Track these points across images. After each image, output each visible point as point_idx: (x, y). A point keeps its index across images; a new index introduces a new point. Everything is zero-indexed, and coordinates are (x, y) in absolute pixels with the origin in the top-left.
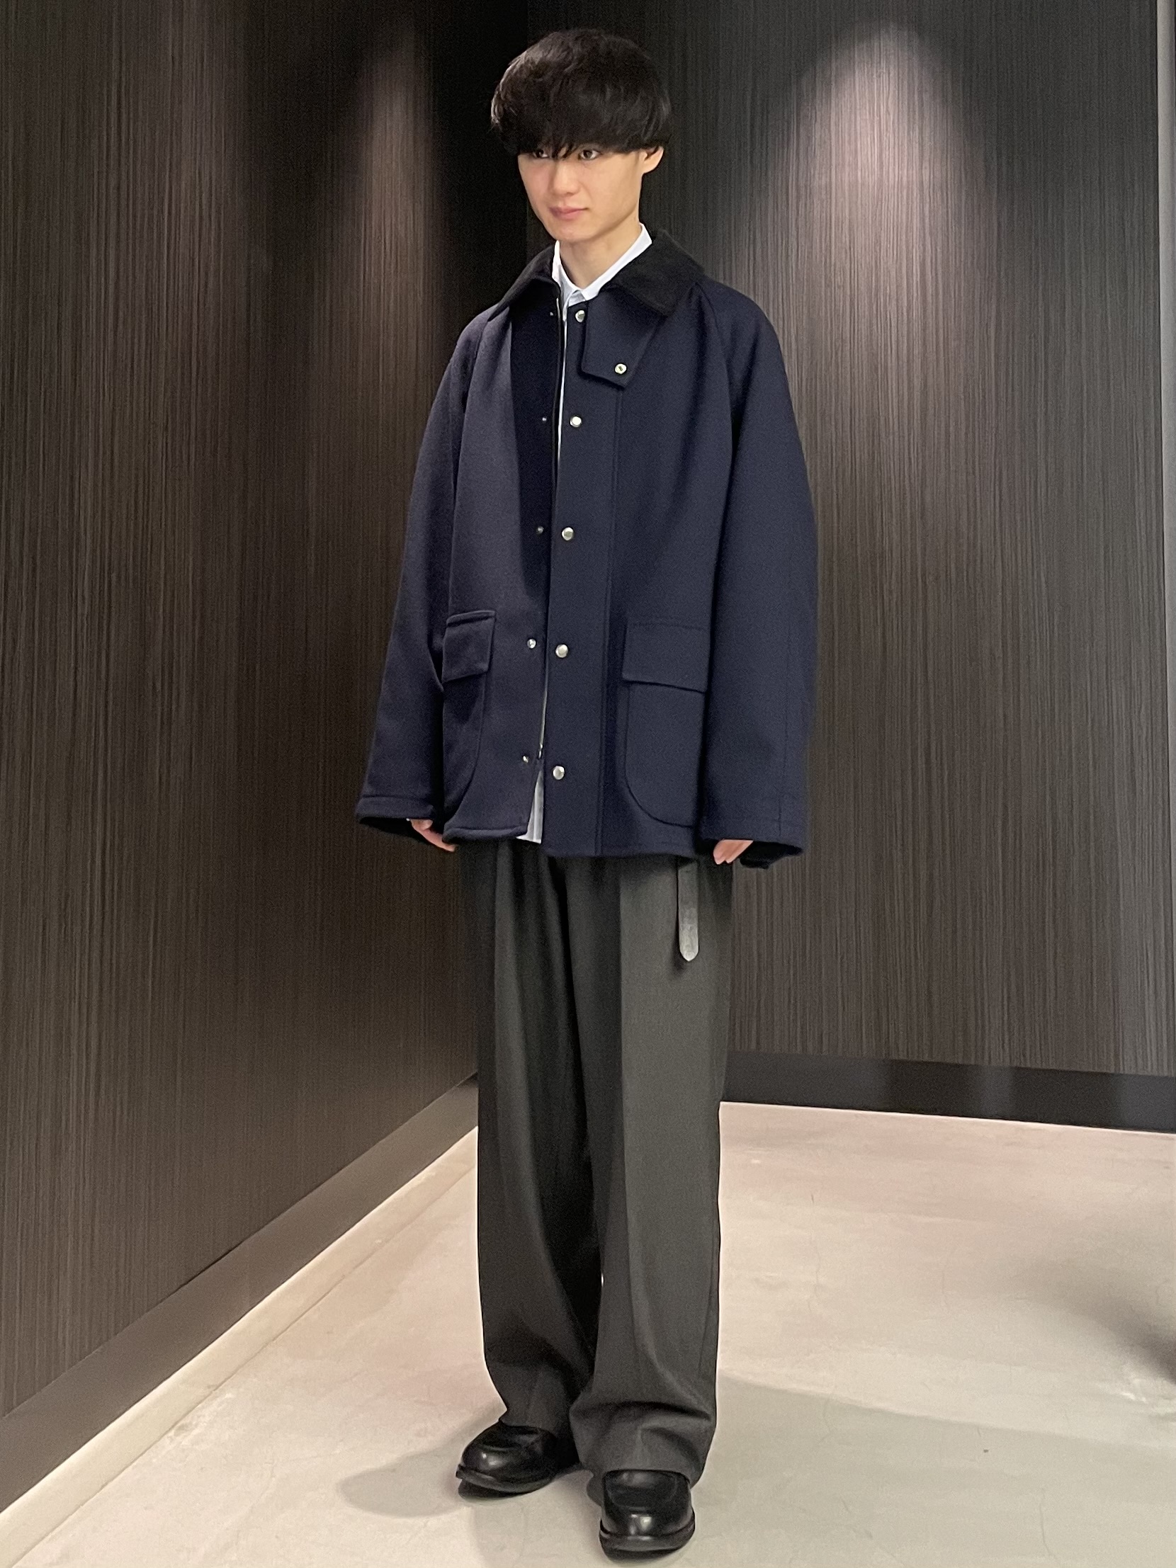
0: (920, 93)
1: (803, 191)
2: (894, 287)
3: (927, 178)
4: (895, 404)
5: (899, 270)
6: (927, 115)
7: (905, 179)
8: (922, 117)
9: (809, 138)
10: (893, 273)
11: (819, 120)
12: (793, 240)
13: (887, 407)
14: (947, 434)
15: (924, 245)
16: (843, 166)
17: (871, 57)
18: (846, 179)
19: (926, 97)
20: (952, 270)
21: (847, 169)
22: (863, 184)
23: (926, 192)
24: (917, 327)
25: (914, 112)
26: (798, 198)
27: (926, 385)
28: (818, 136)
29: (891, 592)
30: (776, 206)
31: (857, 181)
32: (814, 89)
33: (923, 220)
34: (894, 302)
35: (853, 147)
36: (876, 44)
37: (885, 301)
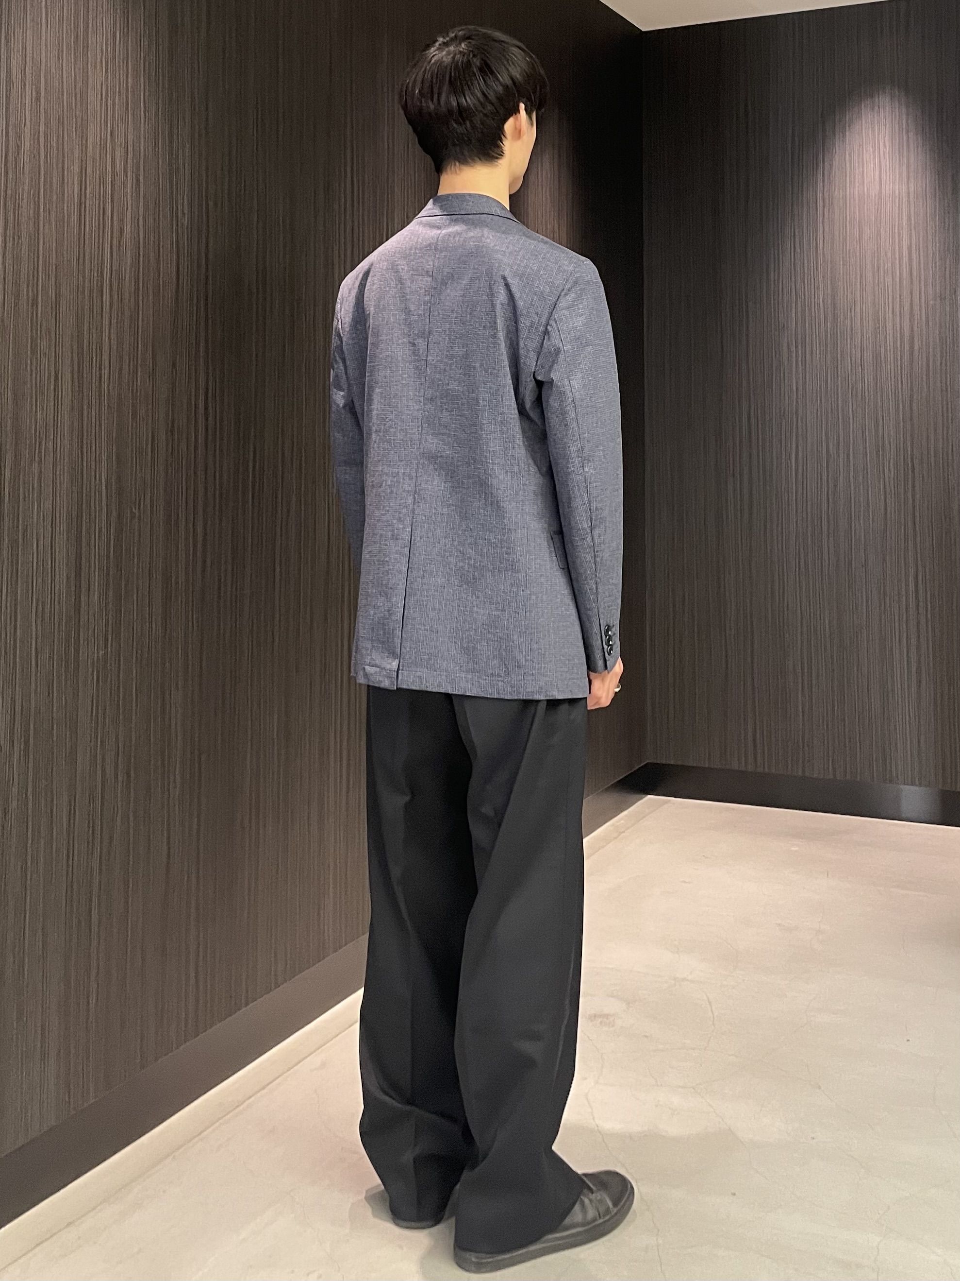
0: (907, 132)
1: (827, 201)
2: (890, 265)
3: (913, 189)
4: (892, 344)
5: (893, 254)
6: (912, 146)
7: (897, 192)
8: (908, 151)
9: (831, 166)
10: (889, 255)
11: (837, 153)
12: (820, 236)
13: (886, 347)
14: (928, 366)
15: (911, 236)
16: (854, 182)
17: (873, 109)
18: (857, 193)
19: (911, 134)
20: (930, 252)
21: (857, 185)
22: (868, 194)
23: (911, 199)
24: (906, 293)
25: (903, 146)
26: (824, 207)
27: (912, 330)
28: (837, 163)
29: (889, 470)
30: (808, 212)
31: (864, 194)
32: (835, 134)
33: (909, 219)
34: (890, 276)
35: (861, 169)
36: (877, 100)
37: (884, 274)
